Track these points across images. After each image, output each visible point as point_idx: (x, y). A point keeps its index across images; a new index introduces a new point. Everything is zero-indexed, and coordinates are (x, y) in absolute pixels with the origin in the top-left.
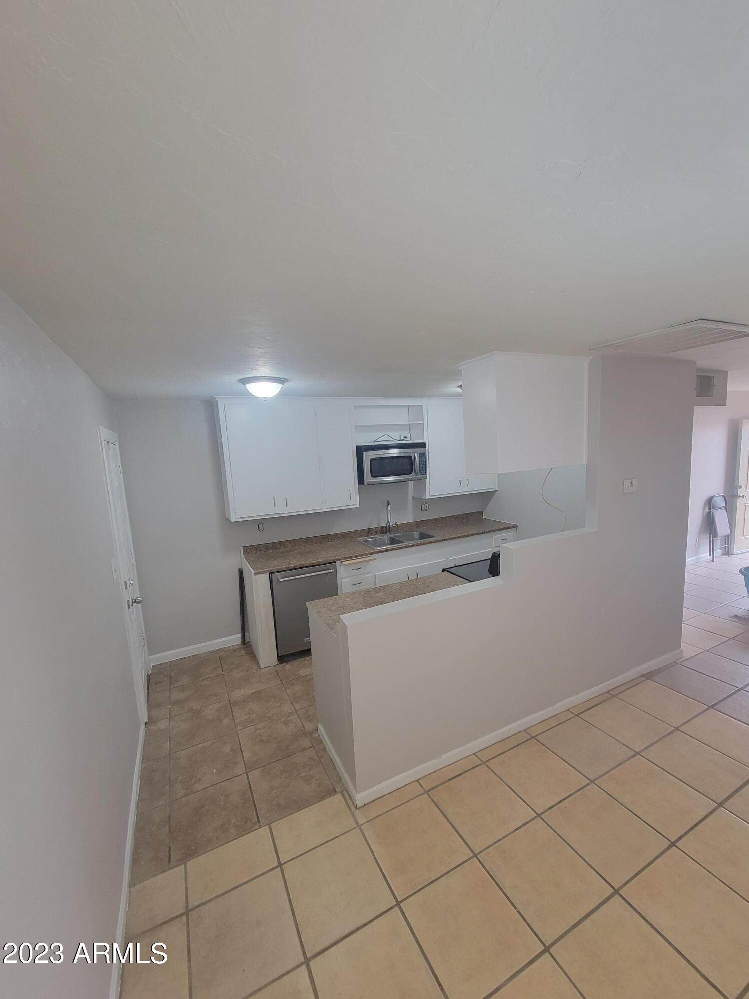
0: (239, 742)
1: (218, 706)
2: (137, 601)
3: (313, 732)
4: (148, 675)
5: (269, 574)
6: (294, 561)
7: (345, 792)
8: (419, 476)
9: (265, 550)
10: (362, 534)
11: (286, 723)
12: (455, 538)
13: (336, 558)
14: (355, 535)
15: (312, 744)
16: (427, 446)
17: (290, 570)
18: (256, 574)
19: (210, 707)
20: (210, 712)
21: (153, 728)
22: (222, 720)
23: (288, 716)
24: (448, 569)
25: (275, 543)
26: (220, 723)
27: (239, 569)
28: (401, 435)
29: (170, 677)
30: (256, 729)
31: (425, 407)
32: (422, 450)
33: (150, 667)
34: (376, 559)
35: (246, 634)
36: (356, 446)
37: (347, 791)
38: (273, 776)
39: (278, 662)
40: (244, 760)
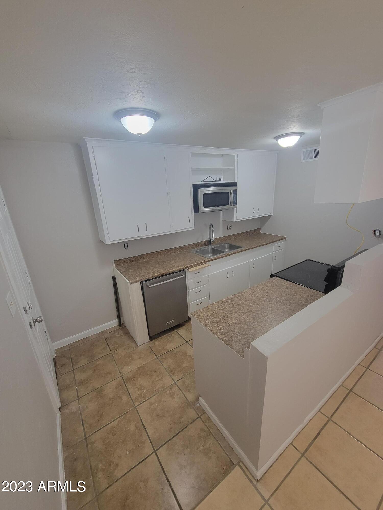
0: (140, 418)
1: (114, 383)
2: (38, 320)
3: (195, 403)
4: (53, 358)
5: (141, 282)
6: (156, 271)
7: (241, 463)
8: (233, 206)
9: (130, 262)
10: (193, 247)
11: (172, 395)
12: (255, 247)
13: (185, 267)
14: (188, 248)
15: (198, 415)
16: (238, 185)
17: (155, 278)
18: (131, 284)
19: (108, 385)
20: (110, 390)
21: (66, 411)
22: (121, 397)
23: (171, 389)
24: (275, 274)
25: (137, 257)
26: (120, 400)
27: (113, 277)
28: (217, 178)
29: (71, 359)
30: (151, 404)
31: (236, 157)
32: (234, 188)
33: (54, 351)
34: (211, 265)
35: (121, 319)
36: (193, 184)
37: (242, 462)
38: (178, 453)
39: (149, 339)
40: (149, 438)
